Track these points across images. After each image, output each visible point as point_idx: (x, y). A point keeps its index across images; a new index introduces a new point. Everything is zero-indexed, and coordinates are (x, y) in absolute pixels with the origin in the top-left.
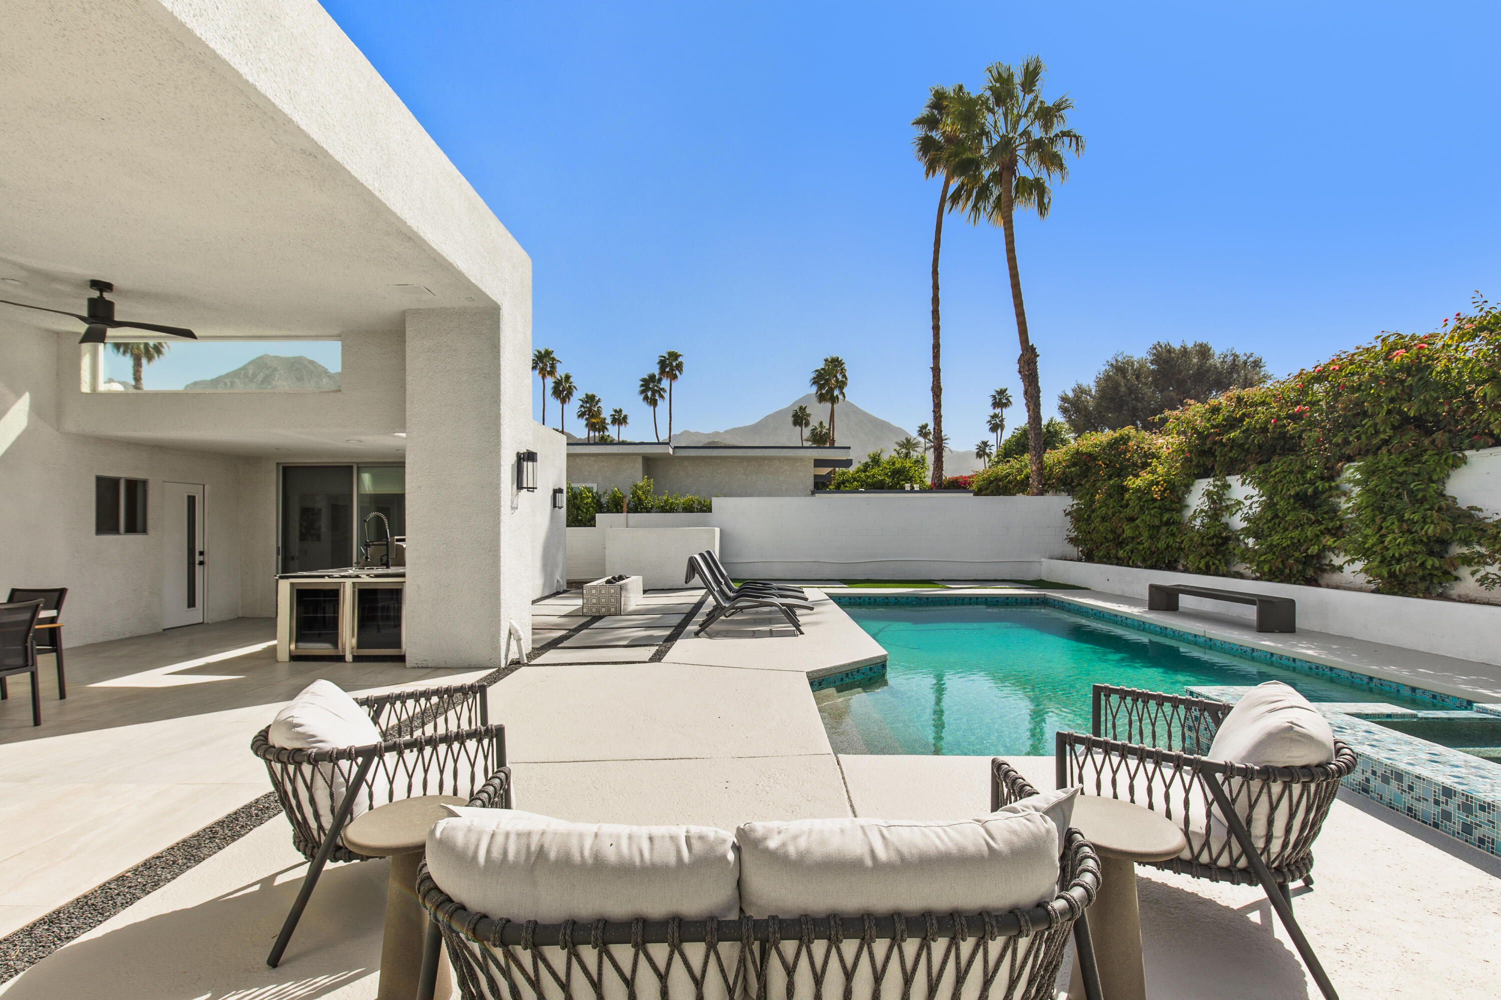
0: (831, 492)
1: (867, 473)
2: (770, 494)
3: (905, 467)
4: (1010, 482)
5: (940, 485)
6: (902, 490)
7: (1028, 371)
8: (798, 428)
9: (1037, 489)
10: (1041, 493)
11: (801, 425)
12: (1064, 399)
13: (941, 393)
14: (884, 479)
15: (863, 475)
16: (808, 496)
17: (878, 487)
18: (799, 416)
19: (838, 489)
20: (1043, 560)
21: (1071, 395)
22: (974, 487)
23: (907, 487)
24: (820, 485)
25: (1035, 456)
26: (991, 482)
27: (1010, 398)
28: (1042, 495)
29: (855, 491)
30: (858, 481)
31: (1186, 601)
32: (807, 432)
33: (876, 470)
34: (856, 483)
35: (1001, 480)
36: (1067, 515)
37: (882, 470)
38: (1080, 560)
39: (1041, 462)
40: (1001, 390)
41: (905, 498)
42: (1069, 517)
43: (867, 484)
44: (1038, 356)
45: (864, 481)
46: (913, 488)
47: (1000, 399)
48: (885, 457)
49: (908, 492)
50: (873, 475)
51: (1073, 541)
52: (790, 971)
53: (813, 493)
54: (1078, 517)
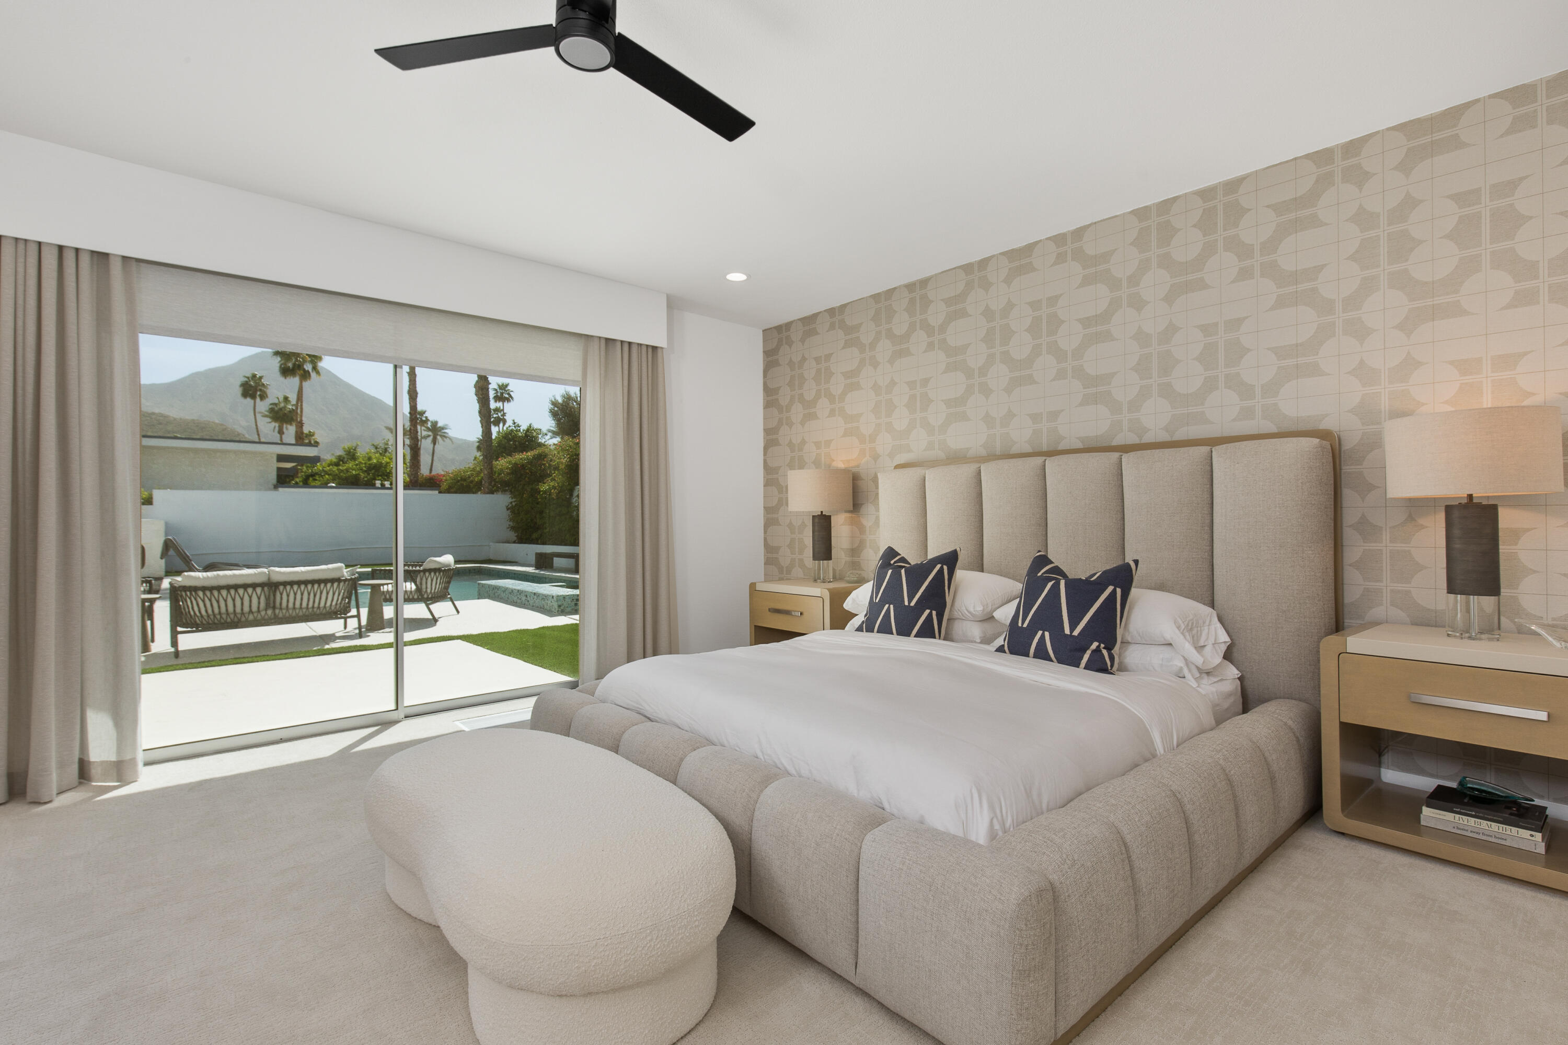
0: (296, 485)
1: (341, 468)
2: (223, 487)
3: (381, 463)
4: (472, 482)
5: (416, 482)
6: (373, 486)
7: (482, 395)
8: (249, 401)
9: (488, 489)
10: (492, 492)
11: (253, 397)
12: (554, 403)
13: (417, 397)
14: (359, 474)
15: (335, 469)
16: (270, 489)
17: (352, 482)
18: (251, 386)
19: (306, 483)
20: (491, 544)
21: (560, 400)
22: (444, 486)
23: (378, 483)
24: (284, 479)
25: (486, 463)
26: (458, 481)
27: (511, 393)
28: (493, 493)
29: (325, 485)
30: (329, 475)
31: (557, 562)
32: (263, 406)
33: (351, 464)
34: (327, 476)
35: (465, 480)
36: (508, 509)
37: (357, 465)
38: (514, 542)
39: (491, 468)
40: (503, 385)
41: (373, 494)
42: (509, 511)
43: (340, 478)
44: (490, 383)
45: (337, 475)
46: (384, 485)
47: (502, 394)
48: (360, 453)
49: (378, 488)
50: (347, 470)
51: (512, 528)
52: (281, 594)
53: (276, 487)
54: (514, 510)
